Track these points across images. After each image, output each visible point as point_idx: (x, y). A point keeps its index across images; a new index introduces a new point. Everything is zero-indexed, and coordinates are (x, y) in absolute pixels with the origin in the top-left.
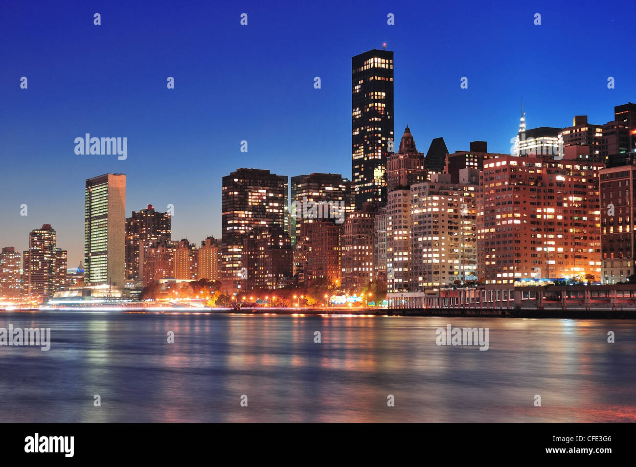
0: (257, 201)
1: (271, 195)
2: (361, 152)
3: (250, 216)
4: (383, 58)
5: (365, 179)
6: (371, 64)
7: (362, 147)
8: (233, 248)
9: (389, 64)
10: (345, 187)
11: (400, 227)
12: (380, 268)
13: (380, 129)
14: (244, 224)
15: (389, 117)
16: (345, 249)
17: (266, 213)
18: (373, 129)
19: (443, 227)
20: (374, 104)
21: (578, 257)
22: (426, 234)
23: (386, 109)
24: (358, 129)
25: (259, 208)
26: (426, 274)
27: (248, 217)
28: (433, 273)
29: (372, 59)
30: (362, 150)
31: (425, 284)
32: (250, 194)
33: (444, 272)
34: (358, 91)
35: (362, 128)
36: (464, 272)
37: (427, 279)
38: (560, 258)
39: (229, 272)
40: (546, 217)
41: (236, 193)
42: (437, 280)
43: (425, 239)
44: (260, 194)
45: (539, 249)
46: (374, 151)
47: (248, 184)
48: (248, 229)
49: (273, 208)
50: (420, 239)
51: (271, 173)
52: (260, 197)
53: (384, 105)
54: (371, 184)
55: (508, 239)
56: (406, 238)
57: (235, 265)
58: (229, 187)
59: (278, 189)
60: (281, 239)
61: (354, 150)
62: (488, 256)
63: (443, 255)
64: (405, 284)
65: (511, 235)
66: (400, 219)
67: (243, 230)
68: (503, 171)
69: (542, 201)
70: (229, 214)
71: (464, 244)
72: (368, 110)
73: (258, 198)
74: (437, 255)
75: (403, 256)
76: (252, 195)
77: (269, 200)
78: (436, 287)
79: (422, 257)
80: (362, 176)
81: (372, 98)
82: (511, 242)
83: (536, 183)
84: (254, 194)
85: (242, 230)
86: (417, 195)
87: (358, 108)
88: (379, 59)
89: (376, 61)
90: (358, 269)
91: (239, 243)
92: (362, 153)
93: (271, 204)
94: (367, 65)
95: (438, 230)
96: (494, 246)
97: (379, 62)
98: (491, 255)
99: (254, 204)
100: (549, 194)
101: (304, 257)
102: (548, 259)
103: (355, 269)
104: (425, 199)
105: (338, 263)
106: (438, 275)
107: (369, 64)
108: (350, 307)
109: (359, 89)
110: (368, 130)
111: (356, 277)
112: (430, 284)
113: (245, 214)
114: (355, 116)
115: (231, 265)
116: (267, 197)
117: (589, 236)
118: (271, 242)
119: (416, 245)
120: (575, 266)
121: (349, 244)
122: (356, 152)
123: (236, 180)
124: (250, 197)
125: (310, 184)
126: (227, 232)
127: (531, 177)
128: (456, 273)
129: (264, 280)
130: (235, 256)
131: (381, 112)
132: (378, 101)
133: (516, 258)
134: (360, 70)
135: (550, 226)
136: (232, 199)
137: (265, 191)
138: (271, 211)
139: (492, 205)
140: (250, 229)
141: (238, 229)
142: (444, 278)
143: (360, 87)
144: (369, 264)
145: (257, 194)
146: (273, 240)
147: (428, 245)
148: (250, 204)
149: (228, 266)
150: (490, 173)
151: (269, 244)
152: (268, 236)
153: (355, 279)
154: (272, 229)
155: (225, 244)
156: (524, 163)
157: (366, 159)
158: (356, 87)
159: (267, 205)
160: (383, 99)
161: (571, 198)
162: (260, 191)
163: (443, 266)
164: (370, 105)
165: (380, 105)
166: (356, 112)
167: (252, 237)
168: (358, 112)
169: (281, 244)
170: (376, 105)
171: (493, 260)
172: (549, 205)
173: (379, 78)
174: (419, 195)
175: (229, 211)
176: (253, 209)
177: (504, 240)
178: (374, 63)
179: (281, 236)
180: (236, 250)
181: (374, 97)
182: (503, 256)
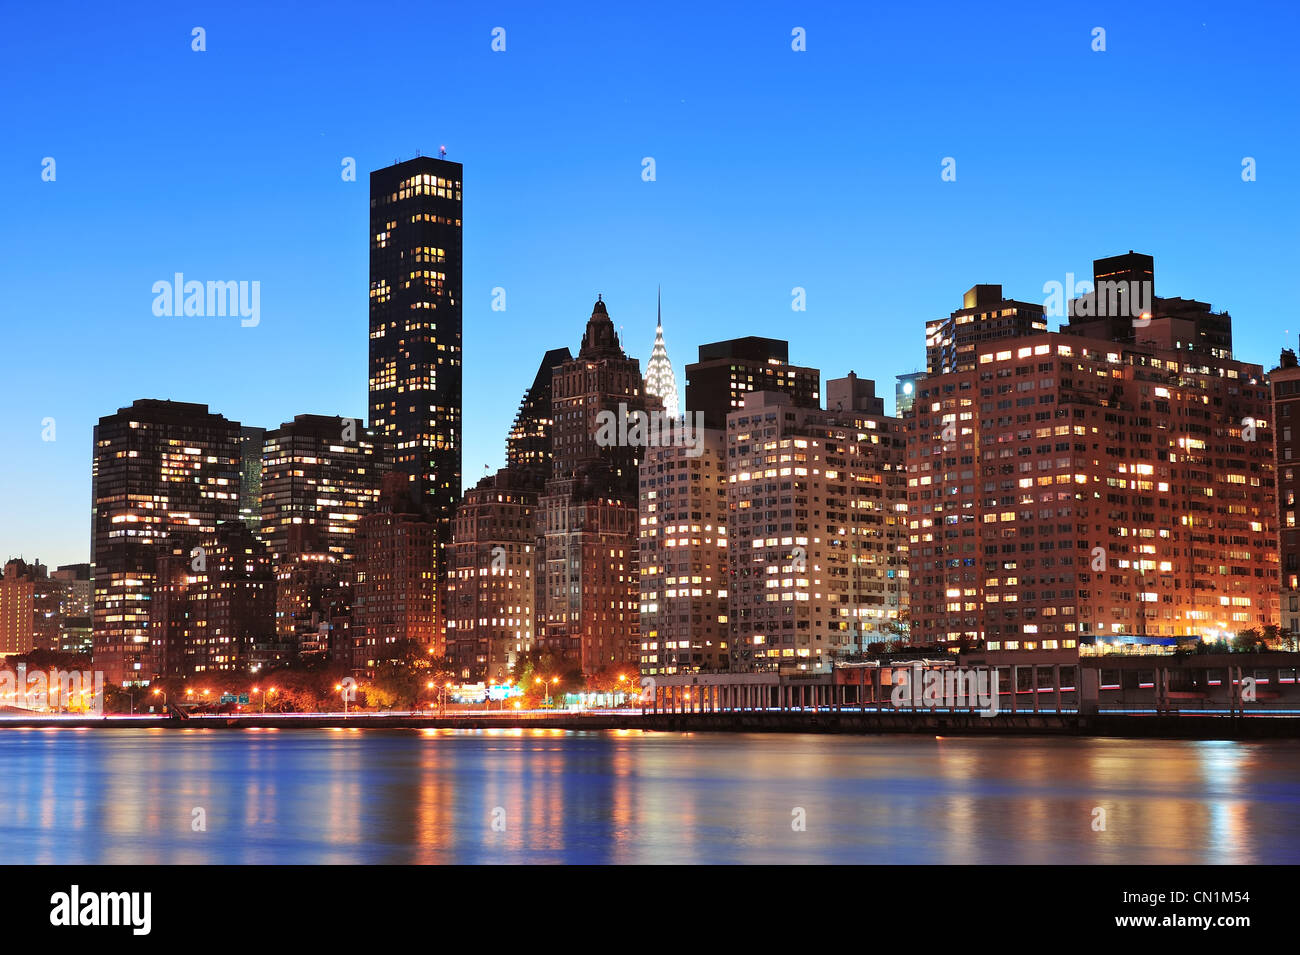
0: (181, 473)
1: (212, 460)
2: (390, 375)
3: (165, 507)
4: (442, 177)
5: (400, 434)
6: (414, 187)
7: (394, 364)
8: (124, 578)
9: (454, 189)
10: (371, 446)
11: (683, 517)
12: (551, 618)
13: (433, 327)
14: (149, 524)
15: (452, 302)
16: (457, 574)
17: (200, 501)
18: (418, 327)
19: (817, 513)
20: (423, 274)
21: (1200, 585)
22: (775, 530)
23: (447, 285)
24: (383, 326)
25: (185, 489)
26: (777, 627)
27: (160, 508)
28: (796, 625)
29: (419, 177)
30: (393, 371)
31: (771, 653)
32: (164, 456)
33: (819, 623)
34: (383, 245)
35: (394, 324)
36: (860, 622)
37: (781, 639)
38: (1167, 587)
39: (112, 633)
40: (1137, 485)
41: (133, 454)
42: (804, 644)
43: (773, 542)
44: (187, 458)
45: (1124, 564)
46: (422, 373)
47: (161, 434)
48: (160, 534)
49: (216, 488)
50: (758, 543)
51: (210, 411)
52: (188, 463)
53: (442, 276)
54: (412, 444)
55: (1057, 537)
56: (695, 542)
57: (129, 618)
58: (116, 440)
59: (227, 447)
60: (249, 556)
61: (375, 370)
62: (993, 582)
63: (817, 582)
64: (697, 652)
65: (1066, 528)
66: (682, 497)
67: (148, 537)
68: (1040, 370)
69: (1128, 446)
70: (116, 502)
71: (858, 557)
72: (408, 285)
73: (182, 465)
74: (803, 582)
75: (691, 586)
76: (169, 460)
77: (208, 471)
78: (802, 660)
79: (764, 586)
80: (393, 427)
81: (418, 259)
82: (1064, 544)
83: (1113, 400)
84: (173, 457)
85: (145, 537)
86: (747, 437)
87: (383, 282)
88: (434, 178)
89: (427, 181)
90: (490, 622)
91: (139, 568)
92: (394, 378)
93: (211, 481)
94: (405, 189)
95: (806, 521)
96: (1012, 556)
97: (434, 183)
98: (1003, 579)
99: (172, 479)
100: (1143, 430)
101: (298, 598)
102: (1143, 590)
103: (484, 622)
104: (774, 446)
105: (430, 609)
106: (808, 632)
107: (410, 187)
108: (518, 709)
109: (386, 240)
110: (407, 328)
111: (485, 640)
112: (788, 653)
113: (154, 503)
114: (376, 297)
115: (120, 618)
116: (204, 464)
117: (1218, 533)
118: (228, 564)
119: (746, 558)
120: (1193, 607)
121: (466, 564)
122: (378, 375)
123: (134, 425)
124: (165, 464)
125: (297, 438)
126: (110, 542)
127: (1101, 387)
128: (842, 625)
129: (208, 650)
130: (128, 597)
131: (437, 291)
132: (430, 267)
133: (1081, 587)
134: (389, 201)
135: (1143, 508)
136: (124, 468)
137: (198, 451)
138: (211, 495)
139: (1006, 454)
140: (164, 535)
141: (137, 536)
142: (819, 637)
143: (389, 236)
144: (514, 610)
145: (180, 458)
146: (231, 560)
147: (780, 556)
148: (164, 478)
149: (109, 619)
150: (1000, 376)
151: (223, 568)
152: (218, 551)
153: (483, 646)
154: (230, 534)
155: (105, 570)
156: (1085, 352)
157: (401, 390)
158: (378, 236)
159: (204, 482)
160: (441, 264)
161: (1182, 442)
162: (188, 451)
163: (818, 610)
164: (412, 275)
165: (434, 275)
166: (378, 290)
167: (178, 552)
168: (383, 290)
169: (250, 568)
170: (426, 274)
171: (1011, 590)
172: (1142, 456)
173: (434, 219)
174: (756, 436)
175: (115, 495)
176: (172, 490)
177: (1044, 540)
178: (423, 184)
179: (249, 551)
180: (130, 583)
181: (423, 258)
182: (1042, 581)
